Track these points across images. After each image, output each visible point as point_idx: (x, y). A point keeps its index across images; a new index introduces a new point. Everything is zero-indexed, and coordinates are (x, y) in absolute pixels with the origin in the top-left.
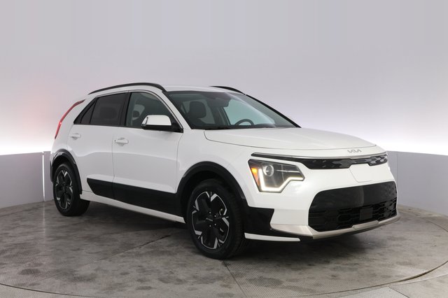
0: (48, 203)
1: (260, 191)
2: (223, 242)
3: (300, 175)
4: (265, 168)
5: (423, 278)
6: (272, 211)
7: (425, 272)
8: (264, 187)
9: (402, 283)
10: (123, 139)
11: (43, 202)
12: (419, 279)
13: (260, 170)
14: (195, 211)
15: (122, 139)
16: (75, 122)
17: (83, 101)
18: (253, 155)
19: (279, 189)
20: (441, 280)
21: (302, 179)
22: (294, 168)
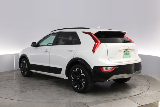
0: (16, 71)
5: (139, 95)
11: (14, 70)
20: (145, 96)
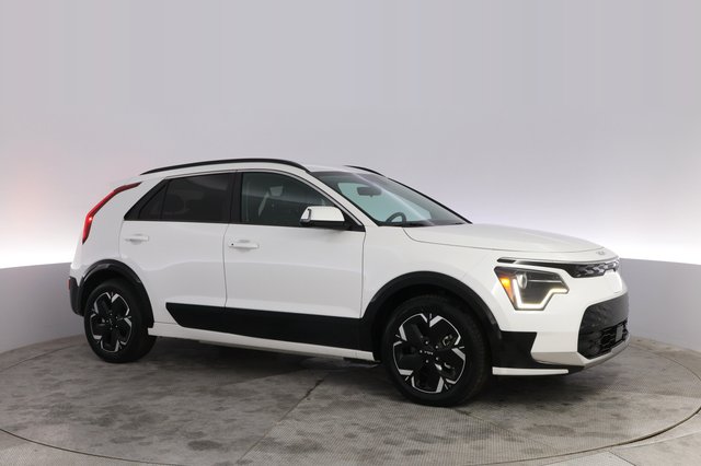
1: (516, 309)
2: (454, 383)
3: (562, 285)
4: (520, 278)
5: (658, 439)
6: (532, 336)
7: (669, 426)
8: (520, 304)
9: (627, 446)
10: (247, 241)
12: (652, 441)
13: (514, 281)
14: (400, 342)
15: (242, 241)
16: (128, 217)
17: (137, 185)
18: (499, 261)
19: (541, 305)
20: (684, 442)
21: (565, 290)
22: (556, 276)
